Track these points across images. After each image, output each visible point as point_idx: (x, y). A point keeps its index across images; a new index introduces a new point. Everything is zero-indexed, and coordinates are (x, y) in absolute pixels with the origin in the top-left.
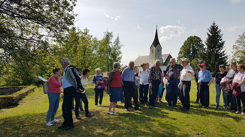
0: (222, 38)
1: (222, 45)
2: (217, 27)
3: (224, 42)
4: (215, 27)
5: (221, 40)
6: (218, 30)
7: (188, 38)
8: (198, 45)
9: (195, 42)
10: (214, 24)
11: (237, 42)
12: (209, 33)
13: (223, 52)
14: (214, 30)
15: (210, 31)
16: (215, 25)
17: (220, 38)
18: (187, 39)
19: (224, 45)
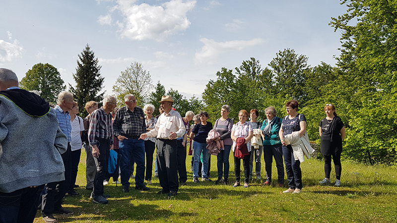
0: (100, 72)
1: (99, 83)
2: (93, 55)
3: (103, 79)
4: (90, 55)
5: (98, 76)
6: (94, 59)
7: (35, 67)
8: (54, 80)
9: (47, 74)
10: (88, 48)
11: (119, 81)
12: (81, 63)
13: (102, 95)
14: (87, 58)
15: (81, 59)
16: (90, 50)
17: (96, 72)
18: (33, 68)
19: (103, 84)
